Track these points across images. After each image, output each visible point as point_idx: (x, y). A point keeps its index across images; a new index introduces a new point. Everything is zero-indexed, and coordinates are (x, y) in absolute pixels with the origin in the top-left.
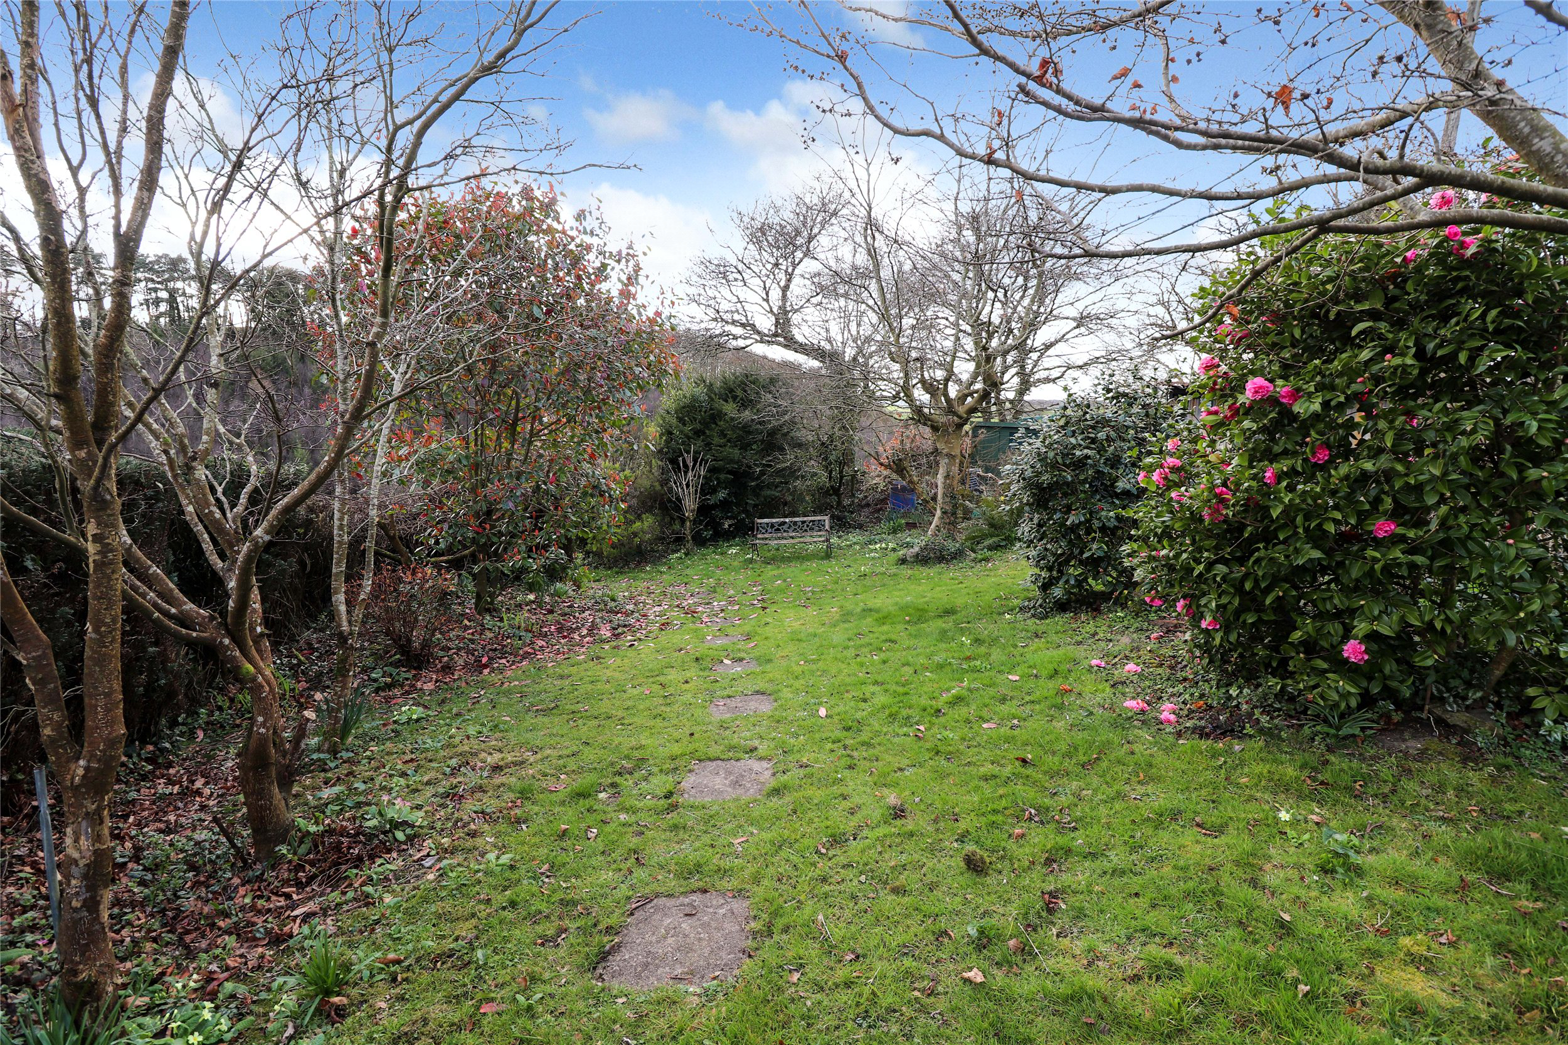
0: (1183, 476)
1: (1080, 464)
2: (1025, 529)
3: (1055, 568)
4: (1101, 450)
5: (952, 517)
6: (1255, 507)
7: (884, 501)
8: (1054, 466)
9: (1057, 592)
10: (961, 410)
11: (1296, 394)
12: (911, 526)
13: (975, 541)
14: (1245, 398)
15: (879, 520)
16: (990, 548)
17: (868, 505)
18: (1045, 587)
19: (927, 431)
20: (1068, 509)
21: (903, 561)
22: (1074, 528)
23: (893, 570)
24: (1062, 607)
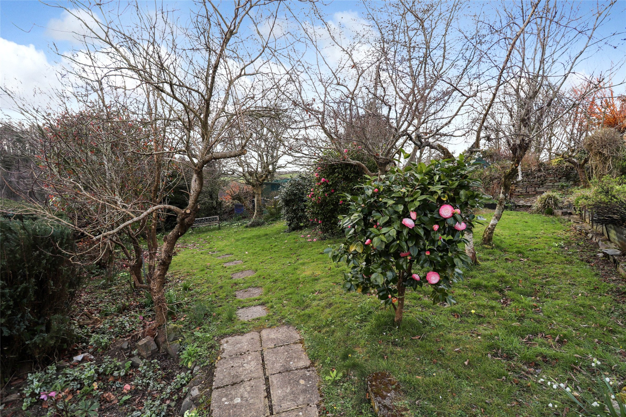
0: (313, 196)
1: (295, 195)
2: (283, 212)
3: (291, 220)
4: (300, 191)
5: (261, 212)
6: (324, 200)
7: (233, 210)
8: (290, 195)
9: (292, 226)
10: (260, 180)
11: (328, 181)
12: (244, 218)
13: (267, 219)
14: (322, 181)
15: (232, 217)
16: (272, 221)
17: (226, 212)
18: (290, 225)
19: (251, 187)
20: (293, 205)
21: (247, 227)
22: (295, 210)
23: (244, 229)
24: (294, 229)
